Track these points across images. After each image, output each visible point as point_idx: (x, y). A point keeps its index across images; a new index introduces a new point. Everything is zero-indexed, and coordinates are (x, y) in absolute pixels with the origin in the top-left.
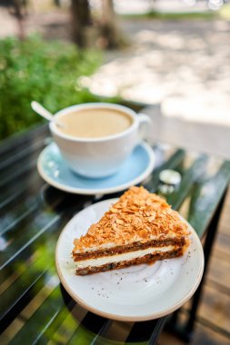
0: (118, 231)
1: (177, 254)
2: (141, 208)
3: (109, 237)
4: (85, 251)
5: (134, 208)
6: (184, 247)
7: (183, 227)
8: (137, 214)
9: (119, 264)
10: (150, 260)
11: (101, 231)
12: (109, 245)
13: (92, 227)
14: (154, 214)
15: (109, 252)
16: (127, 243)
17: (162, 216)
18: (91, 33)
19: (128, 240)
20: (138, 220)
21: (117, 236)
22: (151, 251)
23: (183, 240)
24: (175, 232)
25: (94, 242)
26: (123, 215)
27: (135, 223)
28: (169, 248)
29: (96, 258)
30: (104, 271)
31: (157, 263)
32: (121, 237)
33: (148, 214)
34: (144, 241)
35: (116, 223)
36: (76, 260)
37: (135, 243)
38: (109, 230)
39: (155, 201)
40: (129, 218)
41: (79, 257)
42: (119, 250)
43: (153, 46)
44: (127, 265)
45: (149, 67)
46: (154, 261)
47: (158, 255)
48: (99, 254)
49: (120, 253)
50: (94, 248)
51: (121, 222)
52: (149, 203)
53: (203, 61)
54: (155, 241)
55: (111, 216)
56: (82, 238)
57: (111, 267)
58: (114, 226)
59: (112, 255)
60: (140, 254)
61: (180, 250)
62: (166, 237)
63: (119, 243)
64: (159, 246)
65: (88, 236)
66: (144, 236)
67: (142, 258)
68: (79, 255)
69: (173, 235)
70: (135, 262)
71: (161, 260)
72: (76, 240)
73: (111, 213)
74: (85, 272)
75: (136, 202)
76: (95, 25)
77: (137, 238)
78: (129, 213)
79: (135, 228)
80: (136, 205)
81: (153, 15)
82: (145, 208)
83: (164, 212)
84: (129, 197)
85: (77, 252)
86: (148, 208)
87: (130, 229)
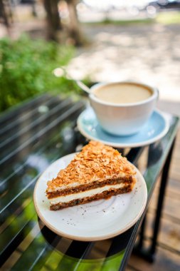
0: (81, 173)
1: (127, 190)
2: (99, 156)
3: (74, 178)
4: (56, 190)
5: (93, 156)
6: (132, 184)
7: (130, 168)
8: (95, 160)
9: (83, 199)
10: (107, 195)
11: (69, 174)
12: (74, 184)
13: (61, 171)
14: (108, 160)
15: (75, 190)
16: (88, 182)
17: (114, 161)
18: (62, 35)
19: (89, 180)
20: (96, 165)
21: (80, 177)
22: (107, 188)
23: (131, 178)
24: (124, 172)
25: (63, 183)
26: (85, 162)
27: (94, 167)
28: (121, 186)
29: (65, 195)
30: (72, 206)
31: (113, 197)
32: (83, 178)
33: (104, 160)
34: (102, 180)
35: (80, 168)
36: (49, 198)
37: (94, 182)
38: (74, 173)
39: (109, 151)
40: (89, 163)
41: (52, 195)
42: (83, 188)
43: (109, 44)
44: (90, 200)
45: (107, 58)
46: (110, 197)
47: (112, 191)
48: (67, 192)
49: (83, 190)
50: (63, 187)
51: (84, 167)
52: (104, 152)
53: (148, 54)
54: (110, 180)
55: (75, 163)
56: (54, 180)
57: (77, 202)
58: (78, 170)
59: (77, 192)
60: (99, 191)
61: (129, 186)
62: (118, 176)
63: (82, 183)
64: (113, 184)
65: (58, 178)
66: (101, 176)
67: (101, 194)
68: (51, 193)
69: (123, 175)
70: (96, 198)
71: (115, 195)
72: (49, 182)
73: (75, 161)
74: (57, 207)
75: (95, 152)
76: (65, 29)
77: (96, 178)
78: (89, 160)
79: (94, 171)
80: (94, 154)
81: (107, 22)
82: (101, 155)
83: (116, 158)
84: (89, 148)
85: (50, 191)
86: (103, 156)
87: (90, 171)
